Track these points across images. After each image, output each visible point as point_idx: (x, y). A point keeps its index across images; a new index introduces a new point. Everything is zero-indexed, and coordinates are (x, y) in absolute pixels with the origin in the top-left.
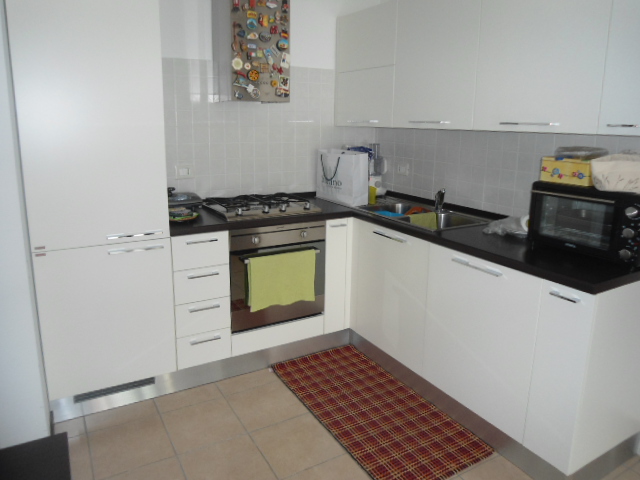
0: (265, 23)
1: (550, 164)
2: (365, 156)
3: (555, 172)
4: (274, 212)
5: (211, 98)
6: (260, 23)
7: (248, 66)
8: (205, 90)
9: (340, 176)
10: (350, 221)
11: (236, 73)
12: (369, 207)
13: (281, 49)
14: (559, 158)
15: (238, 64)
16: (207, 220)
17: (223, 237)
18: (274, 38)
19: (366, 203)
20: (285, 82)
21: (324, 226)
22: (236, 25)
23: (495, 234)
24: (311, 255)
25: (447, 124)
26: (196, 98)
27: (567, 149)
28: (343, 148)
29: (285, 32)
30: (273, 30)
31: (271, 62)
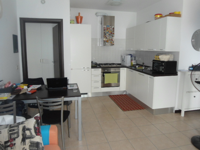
0: (110, 32)
1: (155, 57)
2: (130, 56)
3: (156, 58)
4: (110, 66)
5: (101, 45)
6: (109, 32)
7: (106, 40)
8: (99, 44)
9: (125, 60)
10: (125, 69)
11: (104, 41)
12: (131, 66)
13: (113, 36)
14: (156, 56)
15: (105, 39)
16: (98, 66)
17: (100, 69)
18: (111, 34)
19: (130, 65)
20: (113, 42)
21: (120, 69)
22: (104, 33)
23: (149, 70)
24: (117, 74)
25: (142, 49)
26: (98, 45)
27: (158, 54)
28: (127, 54)
29: (114, 33)
30: (111, 33)
31: (111, 39)
